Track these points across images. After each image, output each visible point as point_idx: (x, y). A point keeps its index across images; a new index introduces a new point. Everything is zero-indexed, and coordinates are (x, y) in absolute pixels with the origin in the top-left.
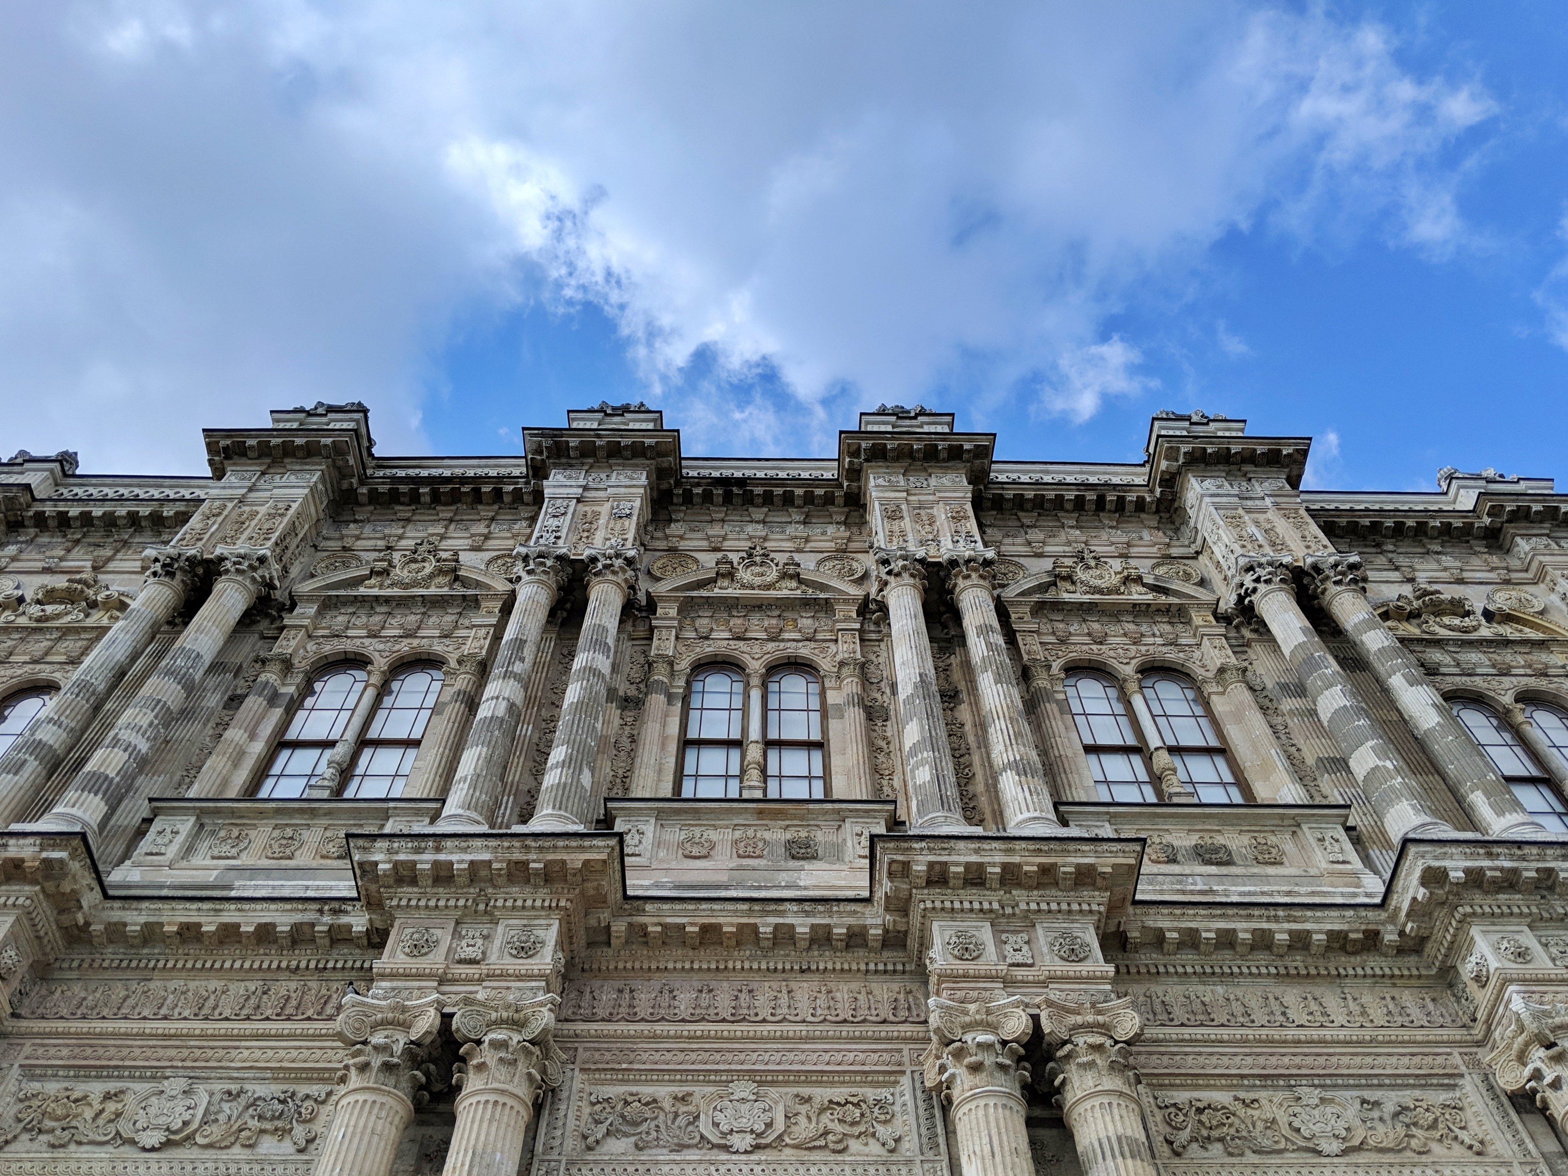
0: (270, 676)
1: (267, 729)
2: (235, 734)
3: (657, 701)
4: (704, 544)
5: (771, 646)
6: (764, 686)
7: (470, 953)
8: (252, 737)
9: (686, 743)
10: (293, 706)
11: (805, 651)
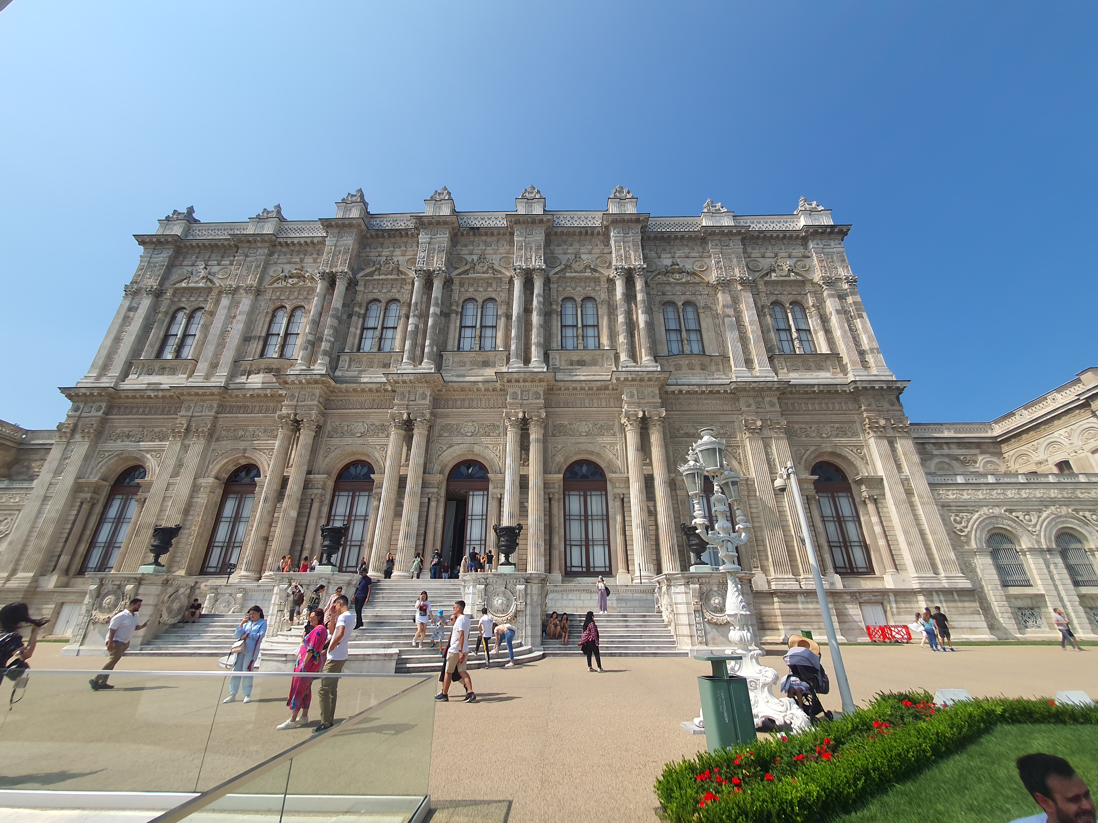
0: (356, 309)
1: (359, 326)
2: (352, 329)
3: (453, 316)
4: (467, 252)
5: (484, 293)
6: (482, 308)
7: (413, 398)
8: (357, 329)
9: (461, 327)
10: (365, 317)
11: (493, 295)
